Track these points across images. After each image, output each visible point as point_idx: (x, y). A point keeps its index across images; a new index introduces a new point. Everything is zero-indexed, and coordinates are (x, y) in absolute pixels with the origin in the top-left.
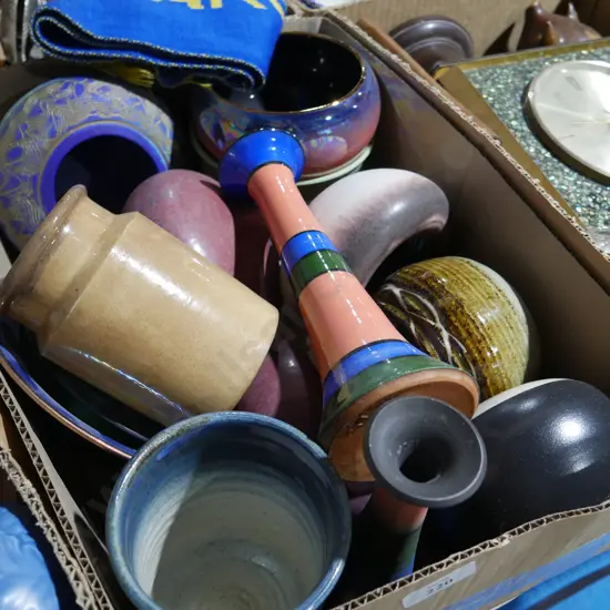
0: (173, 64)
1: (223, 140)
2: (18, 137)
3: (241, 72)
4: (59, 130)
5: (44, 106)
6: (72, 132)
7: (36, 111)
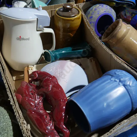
0: (120, 2)
1: (126, 16)
2: (92, 14)
3: (132, 3)
4: (100, 13)
5: (97, 9)
6: (101, 14)
7: (95, 10)
